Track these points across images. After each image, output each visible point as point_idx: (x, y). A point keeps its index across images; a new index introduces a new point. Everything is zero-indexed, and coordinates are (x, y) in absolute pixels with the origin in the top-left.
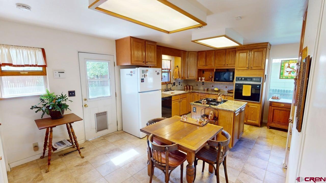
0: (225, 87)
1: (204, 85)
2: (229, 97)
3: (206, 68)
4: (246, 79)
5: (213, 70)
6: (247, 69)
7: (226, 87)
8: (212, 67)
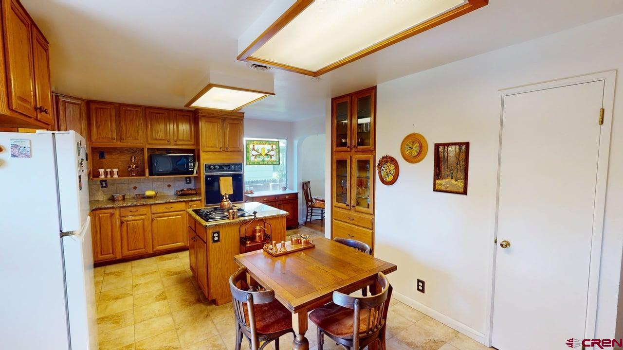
0: (166, 186)
1: (106, 186)
2: (194, 203)
3: (118, 144)
4: (221, 167)
5: (142, 150)
6: (219, 150)
7: (169, 186)
8: (138, 144)
